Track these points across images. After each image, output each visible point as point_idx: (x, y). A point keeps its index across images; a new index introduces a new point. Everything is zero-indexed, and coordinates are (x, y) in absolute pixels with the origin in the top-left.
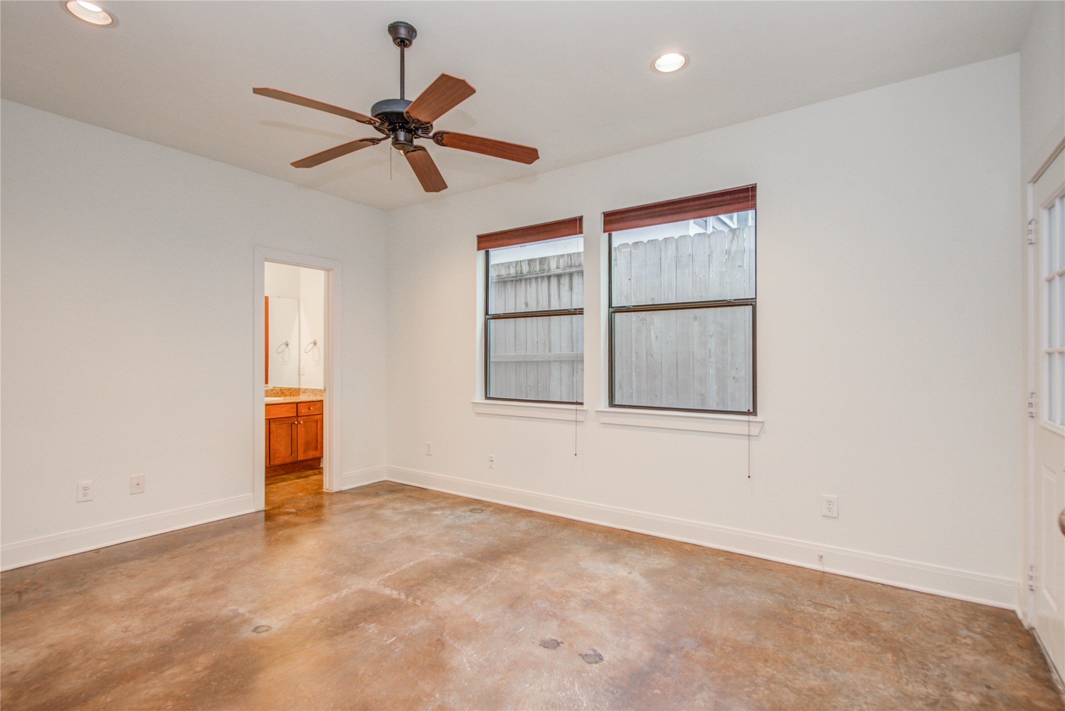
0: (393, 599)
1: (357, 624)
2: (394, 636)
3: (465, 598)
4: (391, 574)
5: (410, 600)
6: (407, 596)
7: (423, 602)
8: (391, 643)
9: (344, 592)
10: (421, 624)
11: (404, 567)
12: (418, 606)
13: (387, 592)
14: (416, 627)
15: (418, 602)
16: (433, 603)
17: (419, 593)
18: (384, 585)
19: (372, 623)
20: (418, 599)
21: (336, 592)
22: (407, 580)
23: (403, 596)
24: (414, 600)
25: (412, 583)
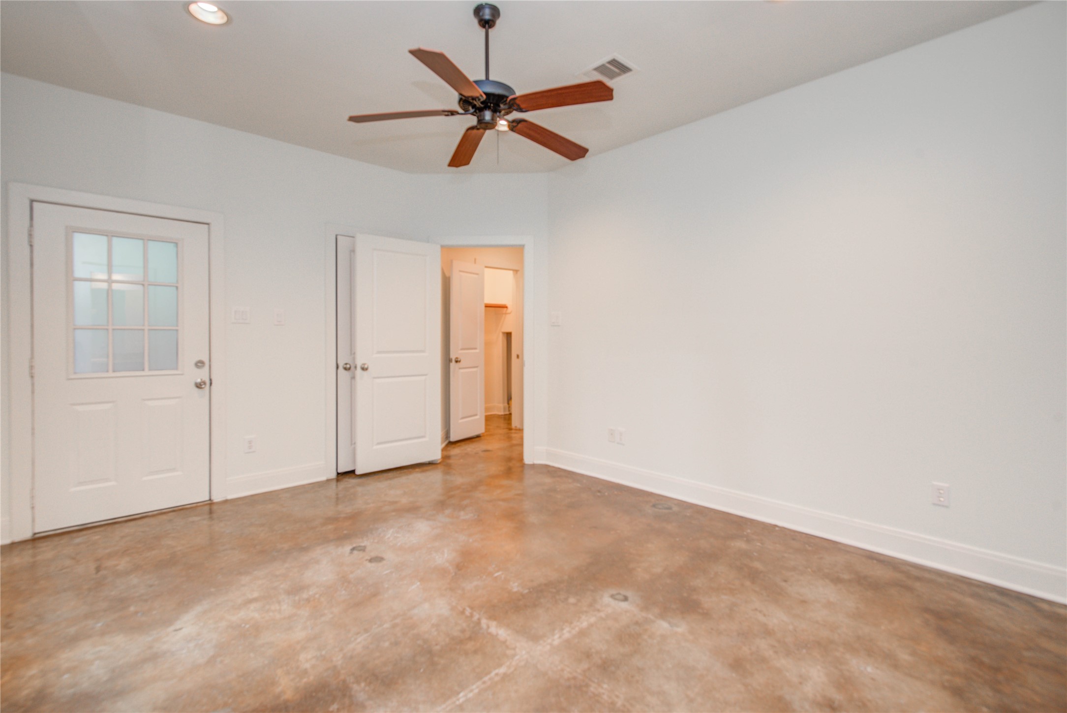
0: (495, 619)
1: (530, 592)
2: (496, 577)
3: (416, 611)
4: (497, 671)
5: (476, 616)
6: (478, 623)
7: (463, 612)
8: (498, 571)
9: (556, 640)
10: (470, 586)
11: (476, 688)
12: (469, 607)
13: (502, 633)
14: (475, 583)
15: (468, 612)
16: (453, 609)
17: (464, 625)
18: (507, 647)
19: (516, 592)
20: (467, 617)
21: (568, 641)
22: (475, 652)
23: (484, 622)
24: (472, 616)
25: (470, 646)
